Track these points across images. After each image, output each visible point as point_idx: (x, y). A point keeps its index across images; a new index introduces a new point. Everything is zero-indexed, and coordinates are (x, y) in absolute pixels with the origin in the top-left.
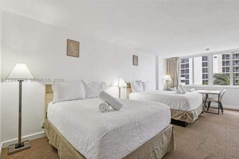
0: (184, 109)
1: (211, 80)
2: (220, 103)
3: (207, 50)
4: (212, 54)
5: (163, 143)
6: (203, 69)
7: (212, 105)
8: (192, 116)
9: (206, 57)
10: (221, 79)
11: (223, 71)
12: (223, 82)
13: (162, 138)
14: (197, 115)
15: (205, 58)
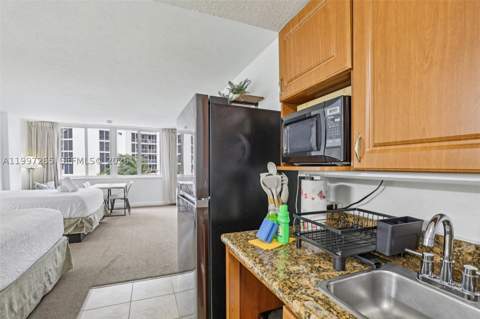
0: (79, 215)
1: (115, 167)
2: (126, 200)
3: (109, 122)
4: (116, 128)
5: (56, 261)
6: (101, 143)
7: (117, 205)
8: (90, 222)
9: (107, 133)
10: (128, 166)
11: (133, 150)
12: (131, 169)
13: (56, 255)
14: (98, 221)
15: (104, 135)
